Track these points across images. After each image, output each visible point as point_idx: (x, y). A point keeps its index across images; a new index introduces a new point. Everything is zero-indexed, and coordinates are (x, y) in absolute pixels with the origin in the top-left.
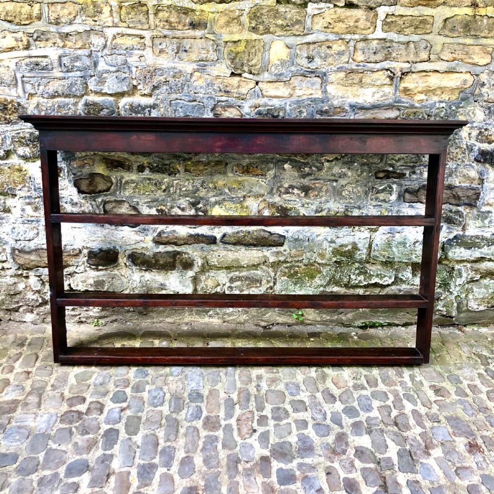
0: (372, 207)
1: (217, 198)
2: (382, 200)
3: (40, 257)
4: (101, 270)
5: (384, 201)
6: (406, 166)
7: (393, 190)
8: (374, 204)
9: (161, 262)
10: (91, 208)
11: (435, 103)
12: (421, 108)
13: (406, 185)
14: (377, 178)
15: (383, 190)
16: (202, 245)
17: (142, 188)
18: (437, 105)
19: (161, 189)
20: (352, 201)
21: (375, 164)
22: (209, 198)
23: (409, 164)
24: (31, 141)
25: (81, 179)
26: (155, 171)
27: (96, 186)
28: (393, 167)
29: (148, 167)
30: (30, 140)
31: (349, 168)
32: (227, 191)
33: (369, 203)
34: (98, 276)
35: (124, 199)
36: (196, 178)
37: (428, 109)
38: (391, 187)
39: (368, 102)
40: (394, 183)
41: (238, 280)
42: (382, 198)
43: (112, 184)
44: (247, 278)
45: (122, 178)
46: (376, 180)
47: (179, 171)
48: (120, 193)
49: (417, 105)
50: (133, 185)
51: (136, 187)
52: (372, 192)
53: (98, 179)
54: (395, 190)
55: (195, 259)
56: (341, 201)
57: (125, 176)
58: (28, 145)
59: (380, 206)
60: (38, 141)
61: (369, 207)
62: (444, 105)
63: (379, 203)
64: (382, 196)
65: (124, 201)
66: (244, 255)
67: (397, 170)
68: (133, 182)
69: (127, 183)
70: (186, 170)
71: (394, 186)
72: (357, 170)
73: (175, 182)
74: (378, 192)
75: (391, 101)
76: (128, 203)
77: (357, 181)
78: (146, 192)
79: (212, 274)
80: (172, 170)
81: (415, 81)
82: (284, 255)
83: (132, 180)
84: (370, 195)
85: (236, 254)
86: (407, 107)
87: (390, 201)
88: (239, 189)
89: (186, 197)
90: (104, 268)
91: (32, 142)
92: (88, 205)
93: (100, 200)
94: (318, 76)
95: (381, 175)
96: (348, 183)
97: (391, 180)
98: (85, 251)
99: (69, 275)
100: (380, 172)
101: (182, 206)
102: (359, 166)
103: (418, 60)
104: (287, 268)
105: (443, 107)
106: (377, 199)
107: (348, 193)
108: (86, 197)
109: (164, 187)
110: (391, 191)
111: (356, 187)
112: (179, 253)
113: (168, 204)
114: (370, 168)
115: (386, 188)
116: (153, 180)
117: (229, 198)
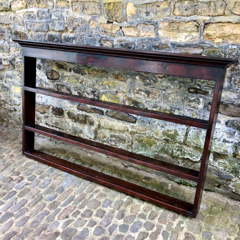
0: (187, 110)
1: (103, 91)
2: (193, 107)
4: (58, 117)
5: (194, 107)
6: (209, 87)
7: (200, 102)
8: (188, 108)
9: (80, 119)
10: (53, 87)
11: (229, 45)
12: (218, 48)
13: (209, 100)
14: (190, 92)
15: (194, 101)
16: (97, 114)
17: (71, 80)
18: (230, 46)
19: (79, 81)
20: (175, 105)
21: (188, 83)
22: (100, 90)
23: (211, 86)
25: (48, 72)
26: (76, 72)
27: (54, 76)
28: (200, 87)
29: (73, 69)
31: (172, 84)
32: (108, 87)
33: (185, 108)
34: (56, 120)
35: (64, 84)
36: (93, 78)
37: (224, 50)
38: (198, 99)
39: (183, 42)
40: (201, 97)
41: (114, 137)
42: (193, 105)
43: (60, 76)
44: (118, 137)
45: (63, 74)
46: (189, 93)
47: (86, 74)
48: (63, 81)
49: (216, 46)
50: (68, 78)
52: (187, 101)
53: (54, 73)
54: (201, 102)
55: (95, 121)
56: (168, 103)
57: (65, 73)
59: (192, 110)
61: (185, 110)
62: (235, 47)
63: (191, 109)
64: (193, 104)
65: (64, 86)
66: (116, 124)
67: (202, 88)
69: (65, 76)
70: (89, 74)
71: (201, 100)
72: (177, 85)
73: (85, 79)
74: (190, 101)
75: (198, 42)
76: (66, 87)
77: (177, 92)
78: (73, 82)
79: (103, 131)
80: (83, 72)
81: (214, 29)
82: (136, 129)
83: (67, 75)
84: (185, 102)
85: (113, 122)
86: (209, 47)
87: (198, 108)
88: (114, 87)
89: (90, 87)
90: (59, 117)
92: (52, 85)
93: (55, 83)
94: (153, 24)
95: (192, 90)
96: (172, 93)
97: (199, 95)
98: (51, 107)
99: (46, 117)
100: (191, 88)
101: (88, 92)
102: (177, 83)
103: (216, 14)
104: (138, 136)
105: (234, 49)
106: (189, 105)
107: (172, 99)
108: (51, 81)
109: (80, 81)
110: (199, 102)
111: (176, 96)
112: (87, 116)
113: (82, 90)
114: (185, 85)
115: (195, 99)
116: (75, 76)
117: (109, 91)
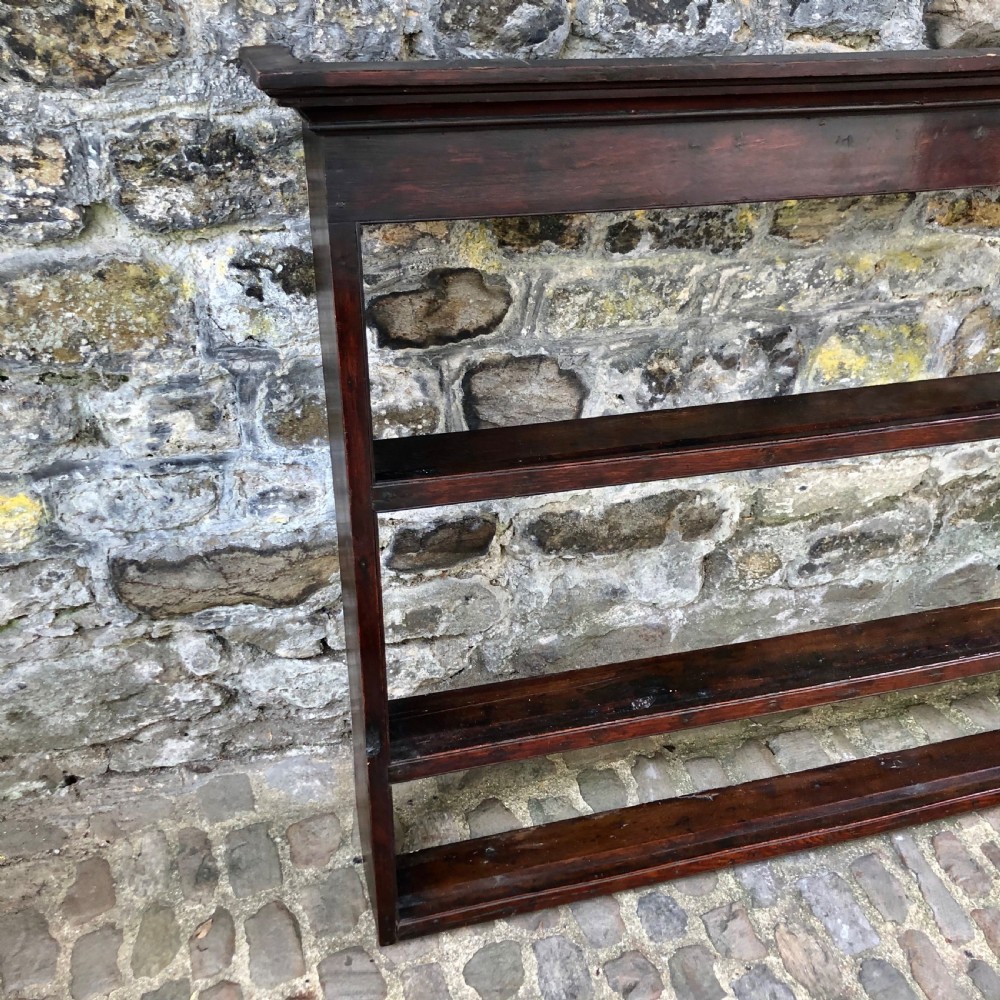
1: (845, 314)
3: (225, 577)
4: (430, 579)
9: (625, 531)
10: (418, 394)
17: (610, 307)
19: (674, 301)
22: (820, 315)
24: (200, 159)
25: (395, 295)
26: (671, 243)
27: (451, 317)
29: (652, 229)
30: (194, 155)
32: (883, 287)
34: (420, 600)
35: (542, 351)
36: (798, 253)
41: (839, 546)
43: (509, 302)
44: (863, 536)
45: (548, 276)
47: (750, 234)
48: (533, 329)
50: (582, 299)
51: (590, 305)
53: (460, 290)
55: (728, 506)
57: (556, 269)
58: (189, 179)
60: (230, 158)
65: (541, 359)
66: (875, 476)
68: (583, 286)
69: (563, 293)
70: (775, 231)
73: (727, 273)
76: (555, 361)
78: (624, 318)
79: (765, 540)
80: (729, 232)
82: (988, 461)
83: (580, 282)
85: (854, 475)
88: (923, 276)
89: (745, 320)
90: (440, 572)
91: (208, 162)
92: (409, 382)
93: (456, 363)
98: (386, 534)
99: (323, 610)
101: (726, 353)
104: (980, 493)
108: (407, 358)
109: (684, 296)
112: (684, 496)
113: (687, 350)
116: (653, 273)
117: (882, 310)
